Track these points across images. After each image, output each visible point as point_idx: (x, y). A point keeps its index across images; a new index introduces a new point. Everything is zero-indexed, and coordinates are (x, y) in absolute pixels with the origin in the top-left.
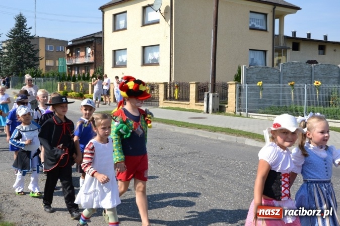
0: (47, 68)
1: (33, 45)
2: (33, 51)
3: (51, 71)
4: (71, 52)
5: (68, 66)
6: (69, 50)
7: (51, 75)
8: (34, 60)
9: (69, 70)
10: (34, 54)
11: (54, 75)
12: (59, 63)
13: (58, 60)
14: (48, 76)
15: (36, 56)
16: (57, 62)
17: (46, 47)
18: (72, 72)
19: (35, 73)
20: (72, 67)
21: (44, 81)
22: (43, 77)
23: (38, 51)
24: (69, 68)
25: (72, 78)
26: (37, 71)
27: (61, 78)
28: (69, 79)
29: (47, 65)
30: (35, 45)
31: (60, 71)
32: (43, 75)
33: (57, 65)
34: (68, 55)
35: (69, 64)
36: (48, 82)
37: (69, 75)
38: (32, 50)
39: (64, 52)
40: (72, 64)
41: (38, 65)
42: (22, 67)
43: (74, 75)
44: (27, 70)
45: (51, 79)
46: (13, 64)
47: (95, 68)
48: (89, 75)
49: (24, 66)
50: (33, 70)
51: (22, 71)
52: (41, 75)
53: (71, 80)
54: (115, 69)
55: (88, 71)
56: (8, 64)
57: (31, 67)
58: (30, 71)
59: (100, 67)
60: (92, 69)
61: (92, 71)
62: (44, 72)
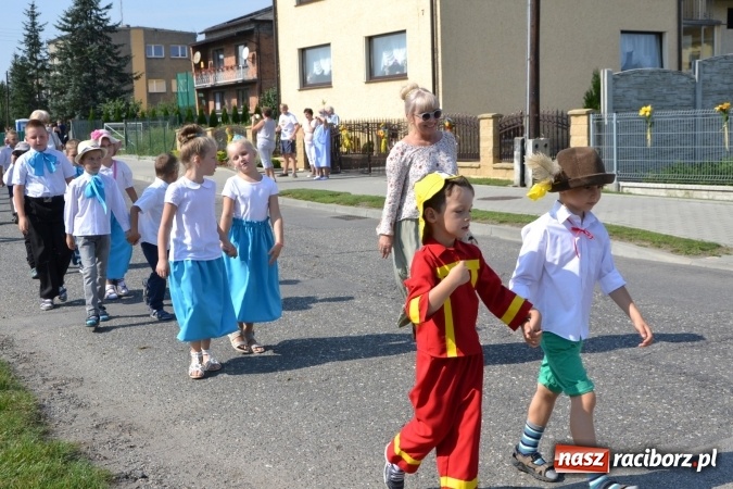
0: (152, 97)
1: (116, 47)
2: (118, 60)
3: (162, 104)
4: (204, 58)
5: (199, 91)
6: (198, 54)
7: (160, 113)
8: (121, 81)
9: (200, 99)
10: (119, 68)
11: (166, 113)
12: (178, 85)
13: (176, 78)
14: (154, 117)
15: (126, 70)
16: (174, 83)
17: (147, 50)
18: (208, 106)
19: (124, 110)
20: (208, 93)
21: (146, 127)
22: (143, 118)
23: (128, 58)
24: (202, 95)
25: (208, 119)
26: (128, 105)
27: (184, 118)
28: (202, 121)
29: (150, 91)
30: (122, 45)
31: (181, 105)
32: (143, 114)
33: (174, 89)
34: (197, 66)
35: (201, 85)
36: (153, 131)
37: (201, 111)
38: (114, 58)
39: (189, 59)
40: (208, 85)
41: (131, 91)
42: (94, 97)
43: (214, 112)
44: (105, 106)
45: (160, 122)
46: (74, 92)
47: (261, 93)
48: (246, 109)
49: (100, 95)
50: (119, 104)
51: (94, 108)
52: (139, 114)
53: (206, 123)
54: (305, 92)
55: (244, 100)
56: (62, 93)
57: (114, 96)
58: (113, 107)
59: (272, 92)
60: (253, 95)
61: (254, 101)
62: (144, 107)
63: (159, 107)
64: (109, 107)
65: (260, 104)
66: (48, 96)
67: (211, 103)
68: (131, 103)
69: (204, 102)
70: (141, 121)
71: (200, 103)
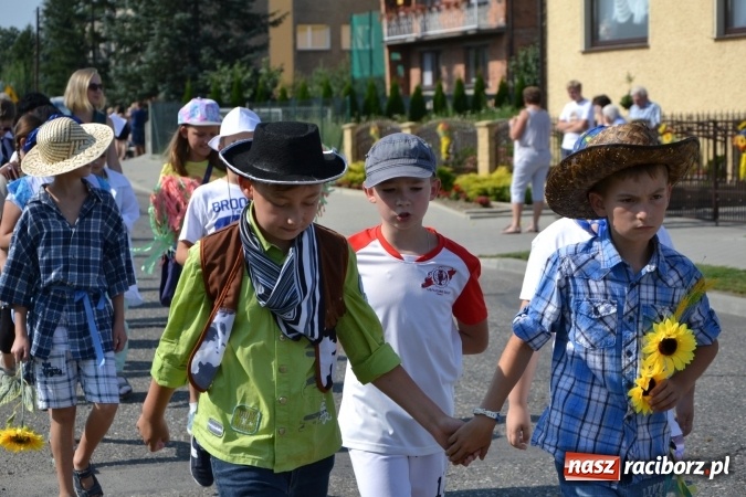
0: (304, 59)
3: (321, 72)
5: (393, 48)
7: (315, 90)
8: (246, 28)
9: (393, 64)
10: (243, 3)
11: (328, 92)
12: (353, 37)
13: (349, 22)
14: (305, 99)
15: (255, 8)
16: (346, 31)
18: (407, 78)
19: (249, 84)
20: (408, 54)
22: (284, 100)
24: (397, 56)
25: (407, 104)
26: (256, 74)
27: (361, 102)
28: (395, 108)
29: (302, 46)
31: (357, 74)
32: (284, 92)
33: (346, 45)
35: (397, 38)
37: (394, 89)
40: (410, 37)
41: (264, 47)
42: (195, 58)
43: (419, 90)
44: (214, 75)
45: (316, 108)
46: (157, 48)
47: (511, 54)
48: (482, 86)
49: (205, 54)
50: (240, 72)
51: (195, 78)
52: (277, 92)
53: (402, 113)
54: (594, 57)
55: (478, 67)
56: (135, 50)
57: (231, 57)
58: (228, 79)
59: (532, 52)
60: (496, 58)
61: (497, 70)
62: (287, 78)
63: (316, 78)
64: (223, 76)
65: (510, 75)
66: (110, 54)
67: (415, 73)
68: (263, 71)
69: (401, 70)
70: (280, 106)
71: (393, 72)
